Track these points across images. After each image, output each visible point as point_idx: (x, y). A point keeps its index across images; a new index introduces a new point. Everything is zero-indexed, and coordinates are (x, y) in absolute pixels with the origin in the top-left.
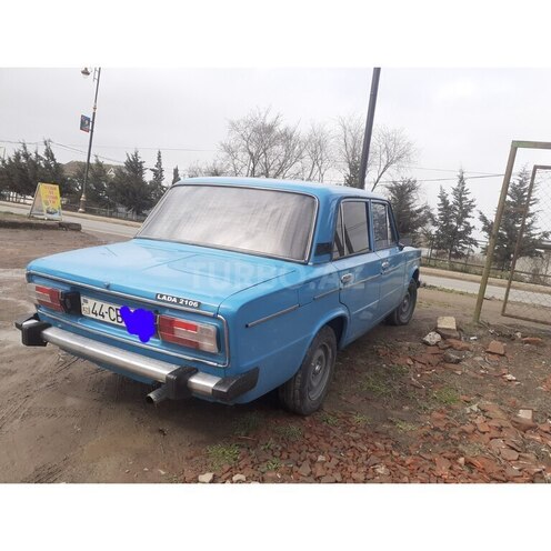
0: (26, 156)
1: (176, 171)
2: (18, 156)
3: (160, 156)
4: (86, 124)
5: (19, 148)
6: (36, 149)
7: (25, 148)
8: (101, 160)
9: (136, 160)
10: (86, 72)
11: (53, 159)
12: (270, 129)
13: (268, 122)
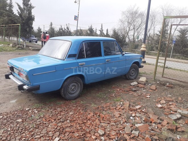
0: (62, 29)
1: (107, 30)
2: (60, 29)
3: (102, 26)
4: (76, 18)
5: (60, 27)
6: (64, 27)
7: (61, 27)
8: (81, 29)
9: (91, 28)
10: (75, 2)
11: (69, 30)
12: (136, 13)
13: (135, 10)
